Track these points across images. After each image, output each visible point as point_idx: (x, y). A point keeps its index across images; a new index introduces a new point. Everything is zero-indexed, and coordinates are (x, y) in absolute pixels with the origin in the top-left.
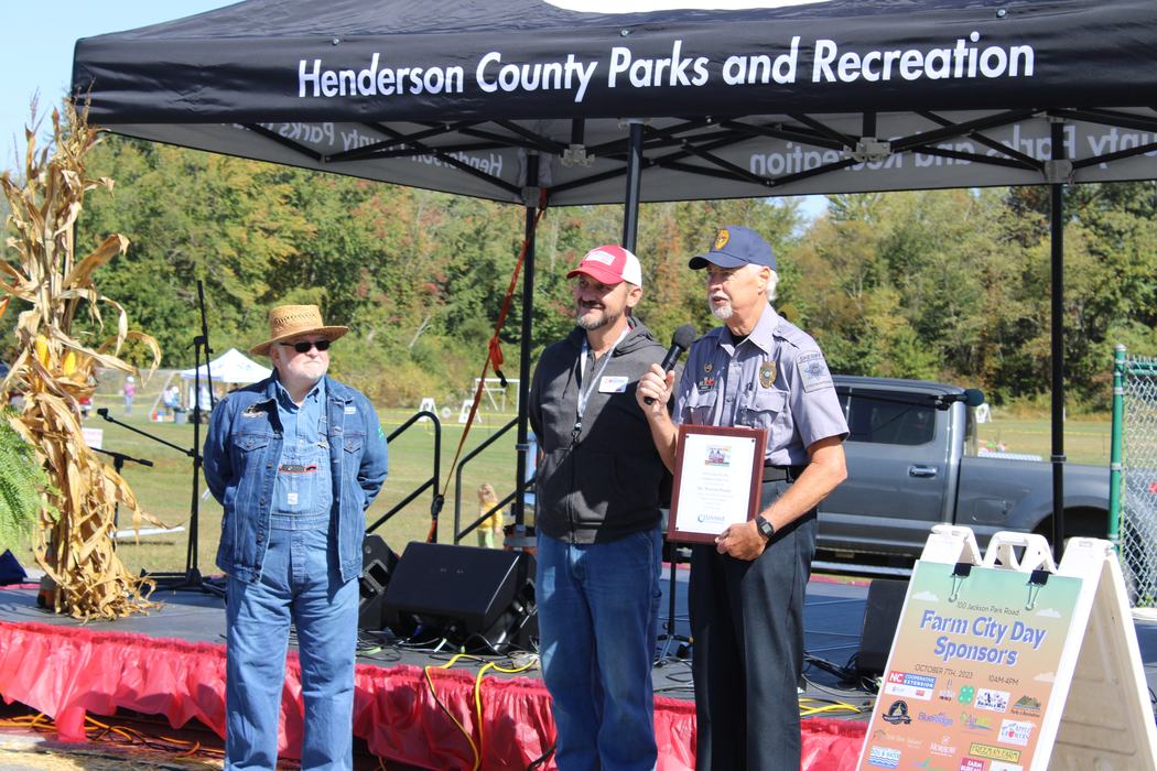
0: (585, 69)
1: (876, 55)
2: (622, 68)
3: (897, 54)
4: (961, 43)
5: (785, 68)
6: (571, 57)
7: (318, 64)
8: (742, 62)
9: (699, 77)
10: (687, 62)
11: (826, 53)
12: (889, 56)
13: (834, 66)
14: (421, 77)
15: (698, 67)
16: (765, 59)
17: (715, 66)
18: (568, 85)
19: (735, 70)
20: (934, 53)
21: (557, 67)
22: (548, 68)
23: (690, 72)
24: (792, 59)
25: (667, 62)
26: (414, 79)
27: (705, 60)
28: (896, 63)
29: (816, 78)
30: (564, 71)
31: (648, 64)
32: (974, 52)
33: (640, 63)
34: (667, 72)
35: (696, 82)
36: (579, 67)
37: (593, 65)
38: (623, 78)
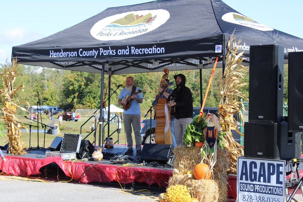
0: (96, 52)
1: (141, 49)
2: (102, 52)
3: (144, 49)
4: (153, 47)
5: (127, 52)
6: (94, 50)
7: (53, 51)
8: (121, 50)
9: (114, 53)
10: (112, 51)
11: (133, 49)
12: (143, 49)
13: (135, 51)
14: (70, 53)
15: (114, 52)
16: (124, 50)
17: (116, 52)
18: (94, 55)
19: (120, 52)
20: (150, 49)
21: (92, 51)
22: (90, 52)
23: (113, 53)
24: (128, 50)
25: (109, 51)
26: (69, 54)
27: (115, 50)
28: (144, 51)
29: (132, 54)
30: (93, 52)
31: (106, 51)
32: (156, 48)
33: (105, 51)
34: (109, 52)
35: (114, 54)
36: (95, 51)
37: (97, 51)
38: (102, 53)
